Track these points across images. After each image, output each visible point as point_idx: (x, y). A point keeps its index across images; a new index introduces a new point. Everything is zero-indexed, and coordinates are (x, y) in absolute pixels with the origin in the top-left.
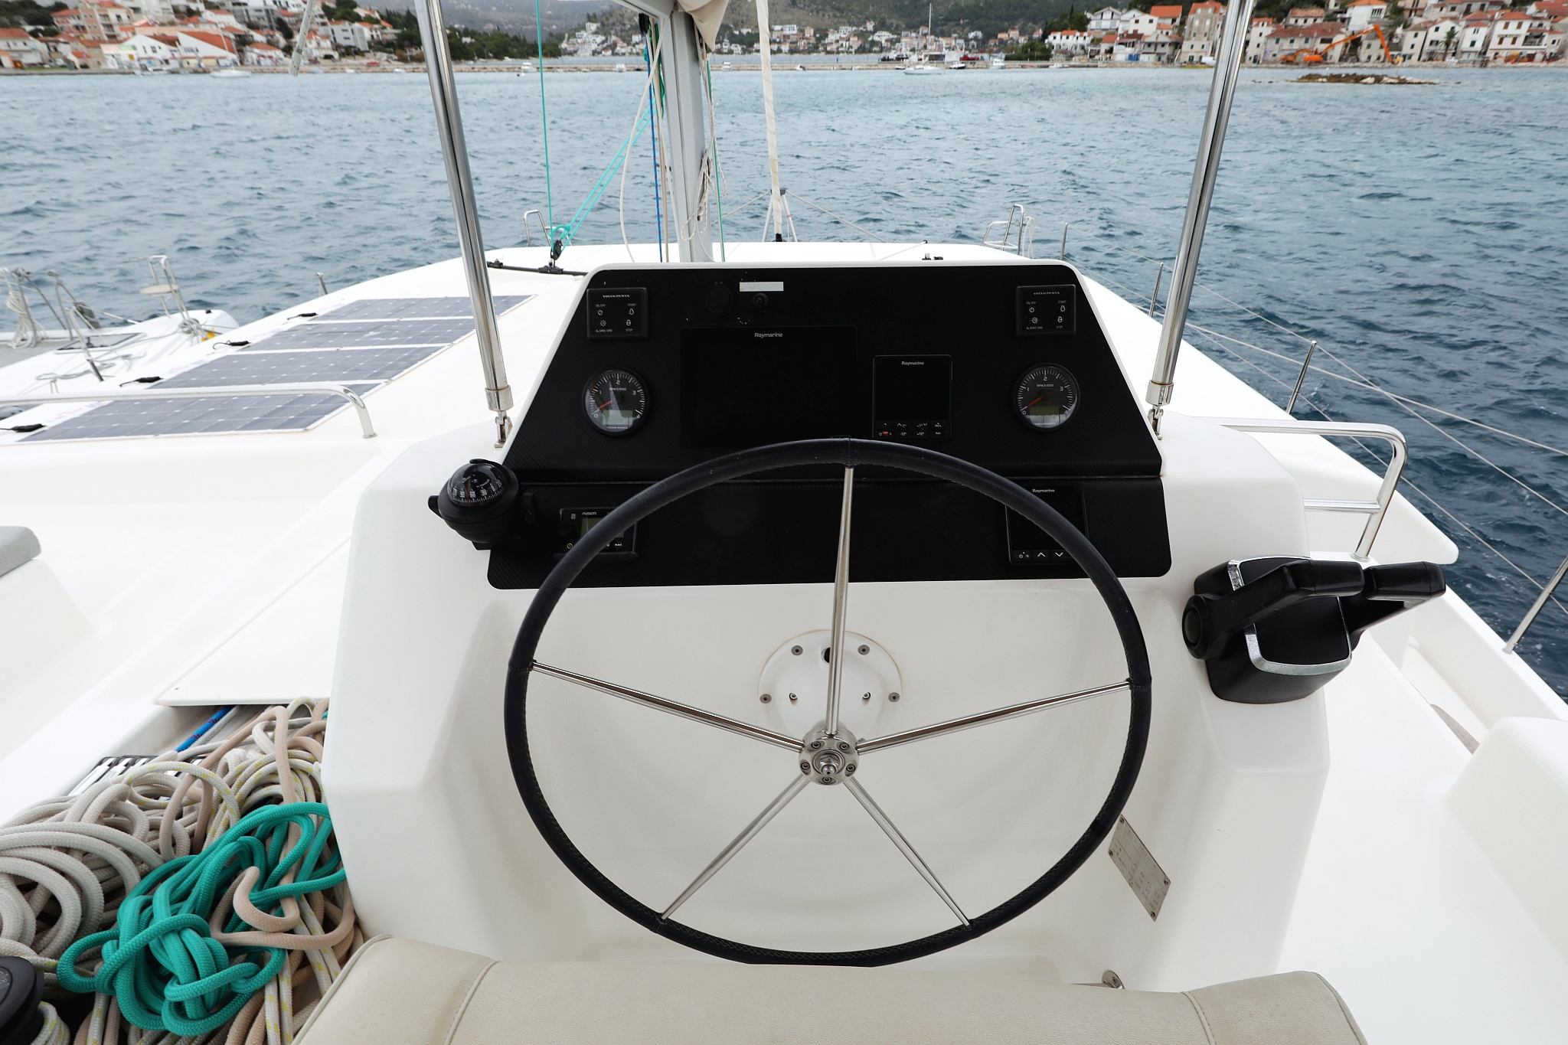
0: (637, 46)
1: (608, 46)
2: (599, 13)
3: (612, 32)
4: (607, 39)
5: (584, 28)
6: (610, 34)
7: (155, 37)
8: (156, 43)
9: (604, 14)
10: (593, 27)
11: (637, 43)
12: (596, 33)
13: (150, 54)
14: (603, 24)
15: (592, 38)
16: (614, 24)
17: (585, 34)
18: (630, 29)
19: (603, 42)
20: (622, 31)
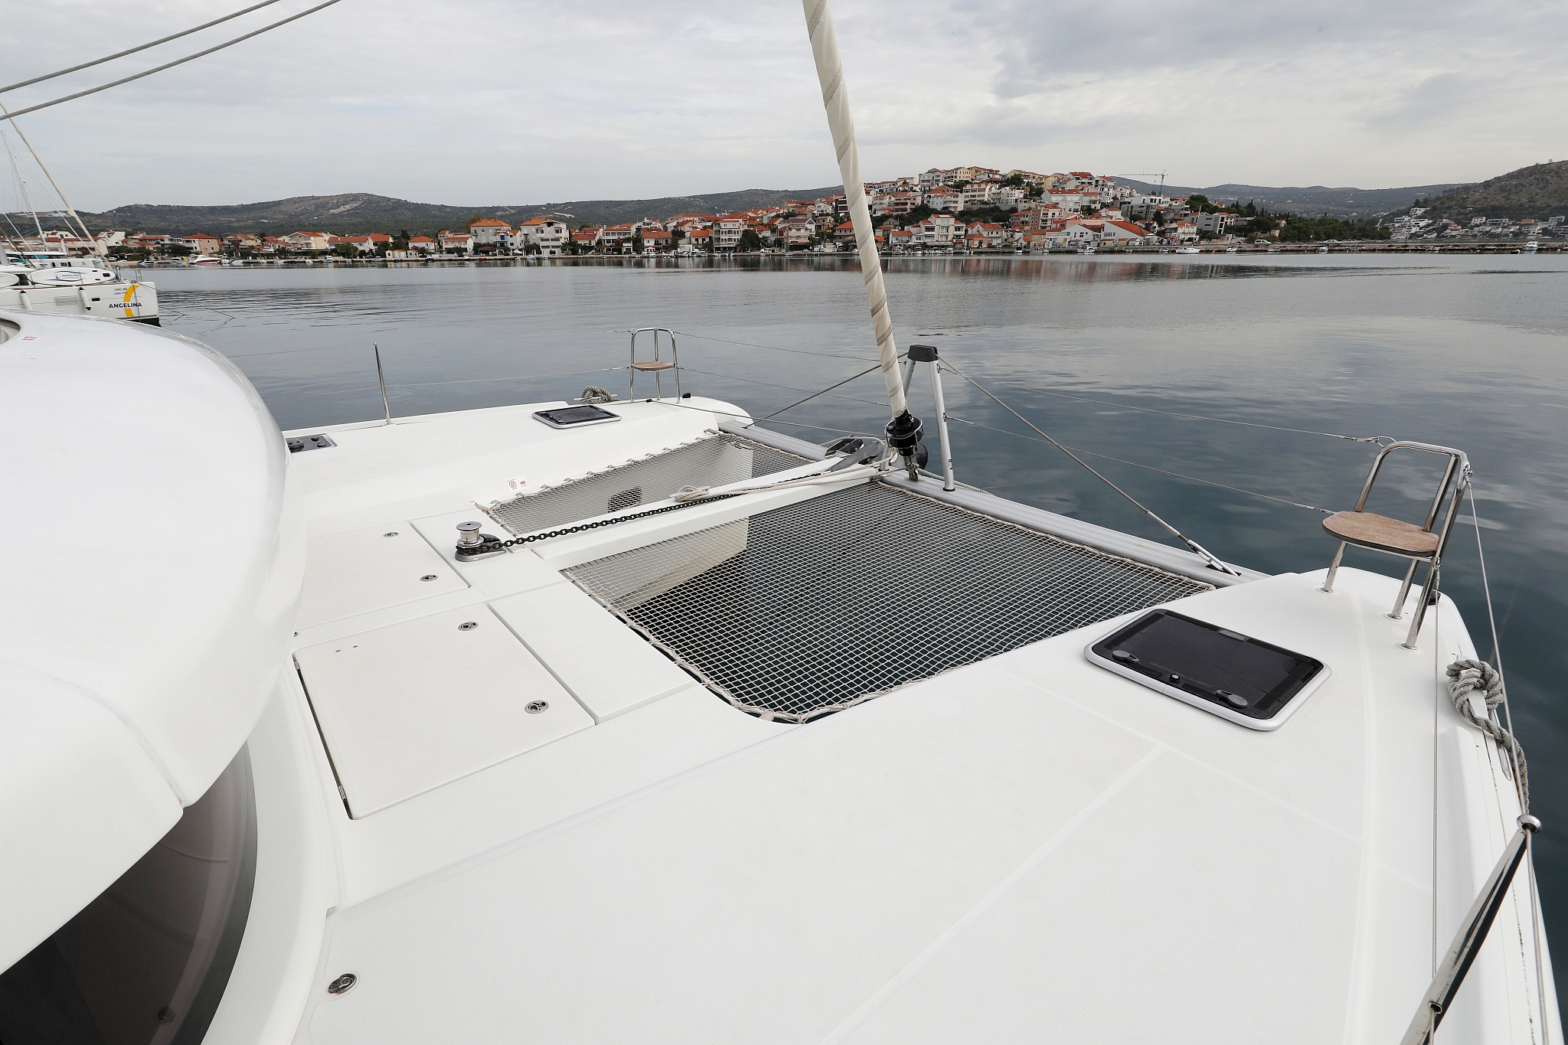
0: (1477, 229)
1: (1434, 229)
2: (1433, 196)
3: (1444, 215)
4: (1434, 223)
5: (1407, 213)
6: (1442, 218)
7: (1084, 226)
8: (1085, 230)
9: (1438, 199)
10: (1420, 211)
11: (1477, 226)
12: (1422, 217)
13: (1078, 237)
14: (1434, 209)
15: (1413, 222)
16: (1450, 208)
17: (1407, 219)
18: (1471, 212)
19: (1428, 226)
20: (1458, 214)
